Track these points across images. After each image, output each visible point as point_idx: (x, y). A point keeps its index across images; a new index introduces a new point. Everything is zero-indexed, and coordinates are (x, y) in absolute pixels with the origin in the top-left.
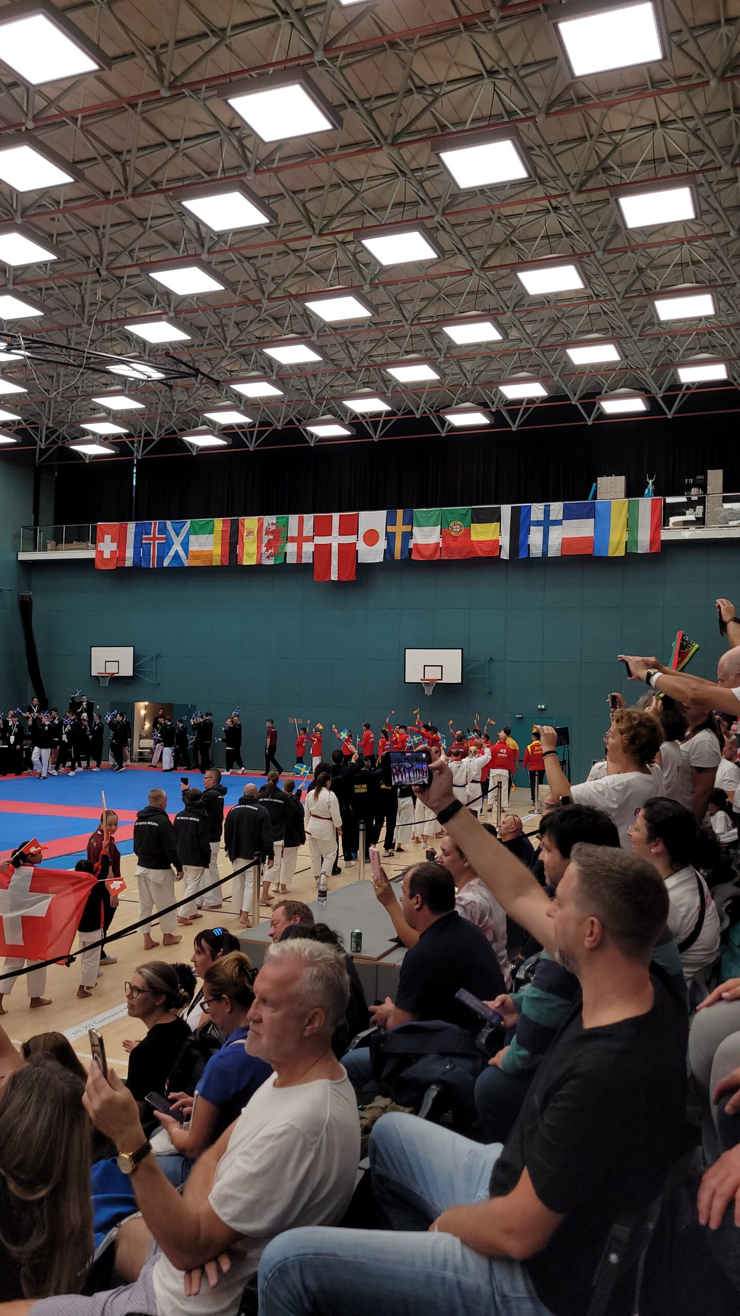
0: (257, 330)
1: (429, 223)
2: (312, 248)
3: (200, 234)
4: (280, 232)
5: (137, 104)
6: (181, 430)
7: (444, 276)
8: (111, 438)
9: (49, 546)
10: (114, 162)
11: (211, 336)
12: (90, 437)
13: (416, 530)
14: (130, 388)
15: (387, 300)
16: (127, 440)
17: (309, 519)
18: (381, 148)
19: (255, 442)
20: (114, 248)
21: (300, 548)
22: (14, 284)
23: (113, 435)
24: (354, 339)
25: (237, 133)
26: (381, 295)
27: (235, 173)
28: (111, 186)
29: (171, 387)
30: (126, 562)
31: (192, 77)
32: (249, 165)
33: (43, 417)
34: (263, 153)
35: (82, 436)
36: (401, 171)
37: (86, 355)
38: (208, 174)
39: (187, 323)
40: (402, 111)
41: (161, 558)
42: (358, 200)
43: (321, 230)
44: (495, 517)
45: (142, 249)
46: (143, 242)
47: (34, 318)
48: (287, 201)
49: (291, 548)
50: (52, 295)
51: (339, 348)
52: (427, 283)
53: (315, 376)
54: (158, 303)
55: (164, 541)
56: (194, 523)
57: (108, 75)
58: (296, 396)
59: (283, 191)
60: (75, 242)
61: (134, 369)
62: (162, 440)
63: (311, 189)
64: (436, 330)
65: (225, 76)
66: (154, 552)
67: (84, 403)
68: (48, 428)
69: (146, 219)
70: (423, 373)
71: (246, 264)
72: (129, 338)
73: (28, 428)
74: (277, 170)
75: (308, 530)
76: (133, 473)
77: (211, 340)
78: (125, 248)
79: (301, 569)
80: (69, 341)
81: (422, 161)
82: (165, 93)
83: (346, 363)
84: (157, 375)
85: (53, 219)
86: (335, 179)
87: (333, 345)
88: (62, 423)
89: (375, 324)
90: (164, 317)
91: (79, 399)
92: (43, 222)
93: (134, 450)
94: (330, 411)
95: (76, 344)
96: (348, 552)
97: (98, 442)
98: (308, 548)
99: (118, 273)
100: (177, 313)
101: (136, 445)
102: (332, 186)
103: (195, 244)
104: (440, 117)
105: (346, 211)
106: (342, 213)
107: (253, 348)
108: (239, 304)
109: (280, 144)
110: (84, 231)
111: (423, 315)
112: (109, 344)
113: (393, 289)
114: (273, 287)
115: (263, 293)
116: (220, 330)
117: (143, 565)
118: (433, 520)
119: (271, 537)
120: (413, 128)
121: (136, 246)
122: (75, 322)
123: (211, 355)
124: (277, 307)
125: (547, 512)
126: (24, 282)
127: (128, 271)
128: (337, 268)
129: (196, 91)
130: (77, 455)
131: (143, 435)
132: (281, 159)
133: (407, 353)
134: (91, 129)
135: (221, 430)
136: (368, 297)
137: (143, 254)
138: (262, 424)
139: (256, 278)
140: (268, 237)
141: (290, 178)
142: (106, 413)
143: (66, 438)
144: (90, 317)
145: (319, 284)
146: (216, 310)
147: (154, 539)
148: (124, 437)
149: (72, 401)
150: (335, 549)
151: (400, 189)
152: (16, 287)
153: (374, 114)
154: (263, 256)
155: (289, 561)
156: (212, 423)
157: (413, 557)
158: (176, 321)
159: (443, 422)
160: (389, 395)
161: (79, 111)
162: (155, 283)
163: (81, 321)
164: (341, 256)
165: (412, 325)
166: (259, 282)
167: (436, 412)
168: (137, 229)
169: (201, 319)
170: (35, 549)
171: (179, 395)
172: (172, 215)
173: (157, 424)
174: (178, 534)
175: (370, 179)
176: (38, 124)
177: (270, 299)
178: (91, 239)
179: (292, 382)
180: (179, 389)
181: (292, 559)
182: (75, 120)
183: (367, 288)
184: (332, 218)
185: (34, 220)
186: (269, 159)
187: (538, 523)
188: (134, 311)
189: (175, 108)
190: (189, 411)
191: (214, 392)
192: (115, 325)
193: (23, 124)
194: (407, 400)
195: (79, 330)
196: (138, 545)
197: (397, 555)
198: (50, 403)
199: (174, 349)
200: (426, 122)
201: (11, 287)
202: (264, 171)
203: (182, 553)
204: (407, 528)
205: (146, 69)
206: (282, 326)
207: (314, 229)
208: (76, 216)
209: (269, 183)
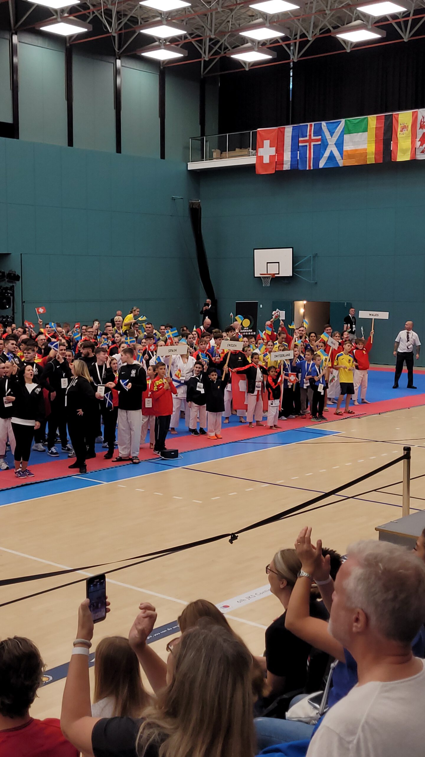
6: (335, 27)
8: (268, 44)
9: (215, 155)
12: (249, 44)
16: (283, 44)
19: (410, 32)
23: (271, 40)
30: (284, 166)
33: (206, 29)
35: (241, 44)
41: (317, 160)
55: (320, 143)
56: (348, 121)
62: (315, 42)
66: (310, 154)
67: (243, 11)
68: (211, 40)
73: (193, 41)
76: (290, 77)
88: (222, 33)
91: (238, 7)
93: (290, 53)
97: (256, 49)
101: (292, 48)
117: (300, 167)
130: (238, 64)
131: (298, 36)
135: (375, 23)
138: (416, 12)
142: (263, 18)
143: (227, 48)
147: (310, 141)
148: (280, 41)
149: (232, 10)
156: (365, 17)
170: (202, 159)
173: (312, 23)
174: (332, 134)
190: (343, 7)
196: (295, 147)
198: (211, 14)
203: (336, 153)
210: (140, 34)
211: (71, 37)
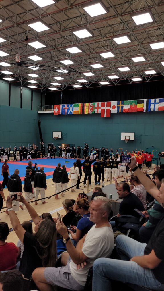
0: (89, 61)
1: (129, 34)
2: (102, 41)
3: (77, 40)
4: (95, 38)
5: (63, 11)
6: (72, 84)
7: (132, 46)
8: (57, 86)
9: (44, 110)
10: (58, 24)
11: (79, 62)
12: (53, 86)
13: (124, 106)
14: (61, 75)
15: (119, 52)
16: (60, 87)
17: (100, 103)
18: (118, 17)
19: (88, 86)
20: (58, 44)
21: (98, 110)
22: (37, 53)
24: (111, 62)
25: (85, 16)
26: (117, 51)
27: (85, 25)
28: (58, 29)
29: (70, 74)
30: (60, 113)
31: (75, 3)
32: (88, 23)
33: (43, 82)
34: (91, 20)
35: (51, 86)
36: (123, 22)
37: (52, 68)
38: (79, 25)
39: (74, 60)
40: (123, 8)
41: (67, 112)
42: (112, 30)
43: (104, 37)
44: (143, 102)
45: (64, 43)
46: (64, 42)
47: (41, 60)
48: (96, 31)
49: (96, 110)
50: (44, 55)
51: (107, 64)
52: (128, 48)
53: (102, 71)
54: (67, 55)
55: (68, 109)
56: (74, 104)
57: (57, 4)
58: (97, 75)
59: (95, 28)
60: (50, 43)
61: (62, 71)
62: (68, 87)
63: (102, 28)
64: (130, 59)
65: (83, 2)
66: (66, 111)
67: (51, 79)
68: (44, 84)
69: (65, 37)
70: (126, 69)
71: (87, 46)
72: (61, 64)
73: (40, 84)
74: (94, 24)
75: (100, 106)
76: (62, 94)
77: (79, 64)
78: (60, 44)
79: (98, 114)
80: (48, 65)
81: (127, 19)
82: (69, 7)
83: (109, 67)
84: (67, 72)
85: (45, 38)
86: (107, 25)
87: (106, 64)
88: (46, 83)
89: (116, 58)
90: (69, 59)
92: (42, 38)
93: (62, 89)
94: (105, 79)
95: (50, 65)
96: (109, 111)
98: (100, 110)
99: (59, 49)
100: (71, 57)
102: (106, 26)
103: (76, 42)
104: (132, 8)
105: (109, 32)
106: (109, 33)
107: (88, 65)
108: (85, 55)
109: (95, 17)
110: (51, 40)
111: (127, 56)
112: (56, 65)
113: (120, 50)
114: (93, 51)
115: (90, 52)
116: (81, 61)
117: (64, 114)
118: (128, 103)
119: (91, 107)
120: (126, 12)
121: (63, 43)
122: (50, 61)
123: (79, 67)
124: (93, 55)
125: (155, 101)
126: (39, 52)
127: (61, 49)
128: (107, 46)
129: (76, 7)
130: (50, 90)
131: (64, 85)
132: (95, 21)
133: (123, 64)
134: (53, 17)
135: (81, 84)
136: (114, 52)
137: (64, 45)
138: (90, 82)
139: (89, 49)
140: (92, 39)
141: (97, 25)
142: (56, 81)
143: (48, 86)
144: (53, 59)
145: (103, 49)
146: (80, 57)
147: (66, 108)
149: (49, 78)
150: (106, 110)
151: (122, 26)
152: (38, 53)
153: (117, 9)
154: (90, 44)
155: (95, 113)
156: (79, 82)
157: (123, 112)
158: (71, 60)
159: (131, 80)
160: (119, 74)
161: (51, 13)
162: (67, 51)
163: (51, 60)
164: (108, 43)
165: (124, 58)
166: (90, 50)
167: (129, 78)
168: (63, 39)
169: (77, 59)
170: (41, 111)
171: (72, 76)
172: (70, 35)
173: (67, 83)
174: (71, 107)
175: (115, 24)
176: (42, 17)
177: (92, 53)
178: (53, 42)
179: (96, 72)
180: (71, 75)
181: (96, 112)
182: (50, 15)
183: (114, 50)
184: (106, 34)
185: (41, 38)
186: (92, 21)
187: (153, 103)
188: (62, 58)
189: (72, 11)
190: (74, 80)
191: (79, 75)
192: (58, 61)
193: (39, 17)
194: (123, 76)
195: (51, 62)
196: (63, 109)
197: (120, 111)
198: (44, 79)
199: (71, 66)
200: (129, 10)
201: (36, 53)
202: (91, 24)
203: (72, 111)
204: (122, 105)
205: (65, 2)
206: (94, 59)
207: (102, 37)
208: (50, 37)
209: (93, 27)
210: (27, 82)
211: (10, 81)
